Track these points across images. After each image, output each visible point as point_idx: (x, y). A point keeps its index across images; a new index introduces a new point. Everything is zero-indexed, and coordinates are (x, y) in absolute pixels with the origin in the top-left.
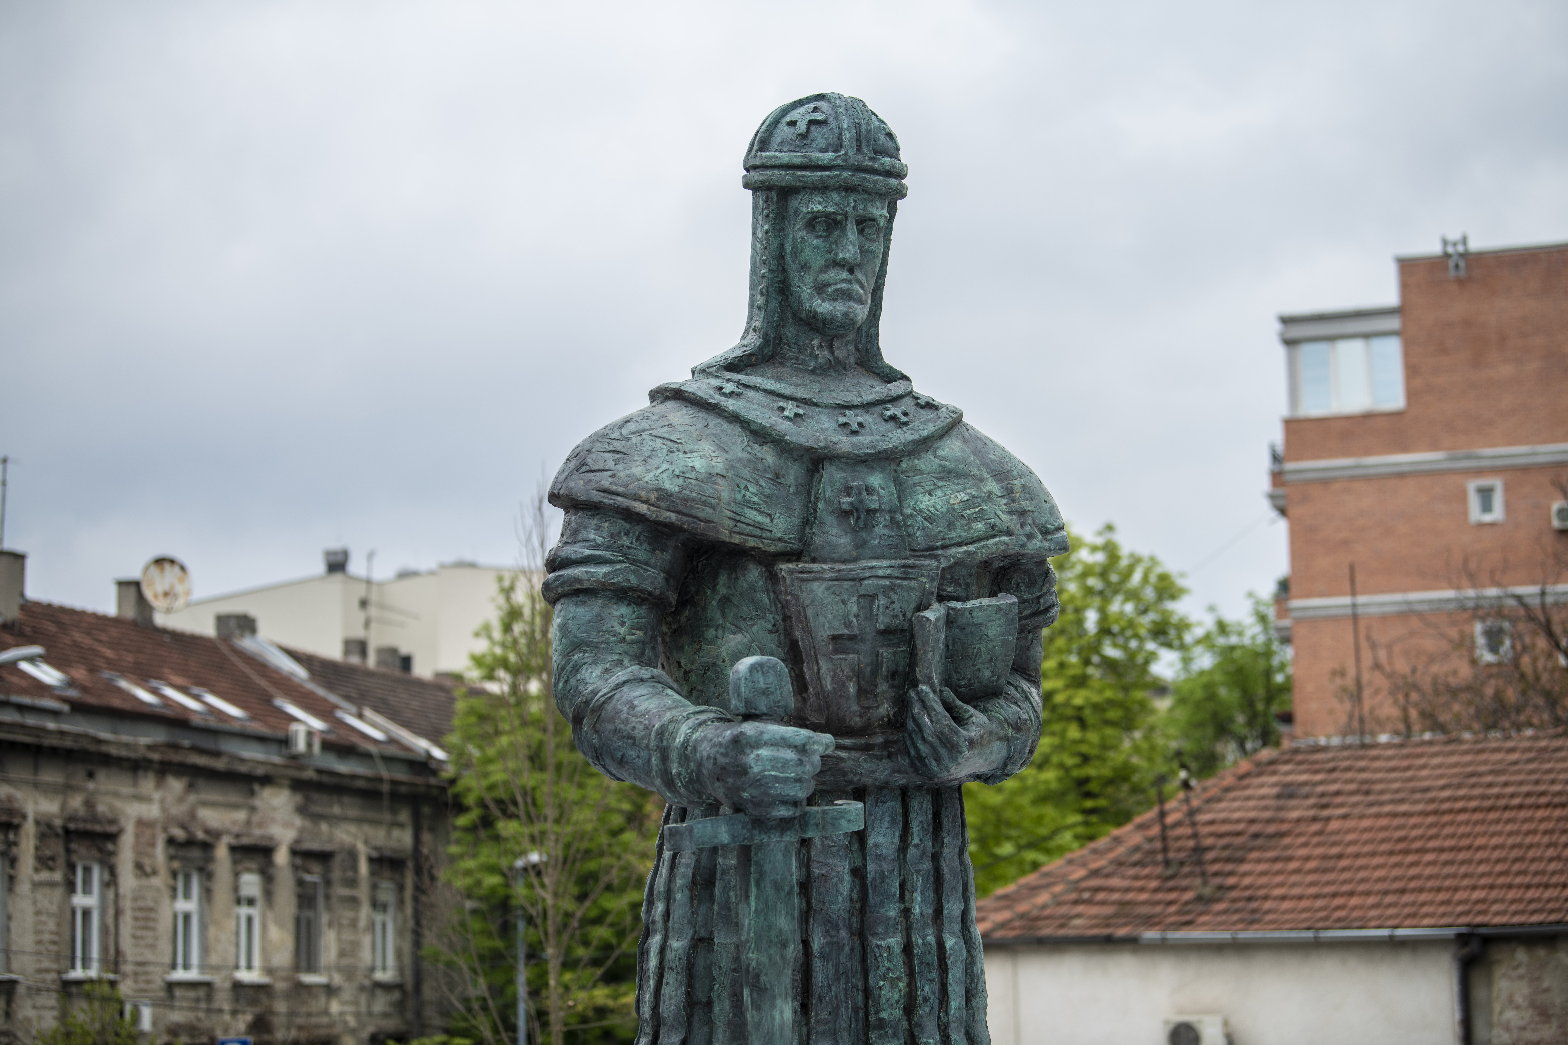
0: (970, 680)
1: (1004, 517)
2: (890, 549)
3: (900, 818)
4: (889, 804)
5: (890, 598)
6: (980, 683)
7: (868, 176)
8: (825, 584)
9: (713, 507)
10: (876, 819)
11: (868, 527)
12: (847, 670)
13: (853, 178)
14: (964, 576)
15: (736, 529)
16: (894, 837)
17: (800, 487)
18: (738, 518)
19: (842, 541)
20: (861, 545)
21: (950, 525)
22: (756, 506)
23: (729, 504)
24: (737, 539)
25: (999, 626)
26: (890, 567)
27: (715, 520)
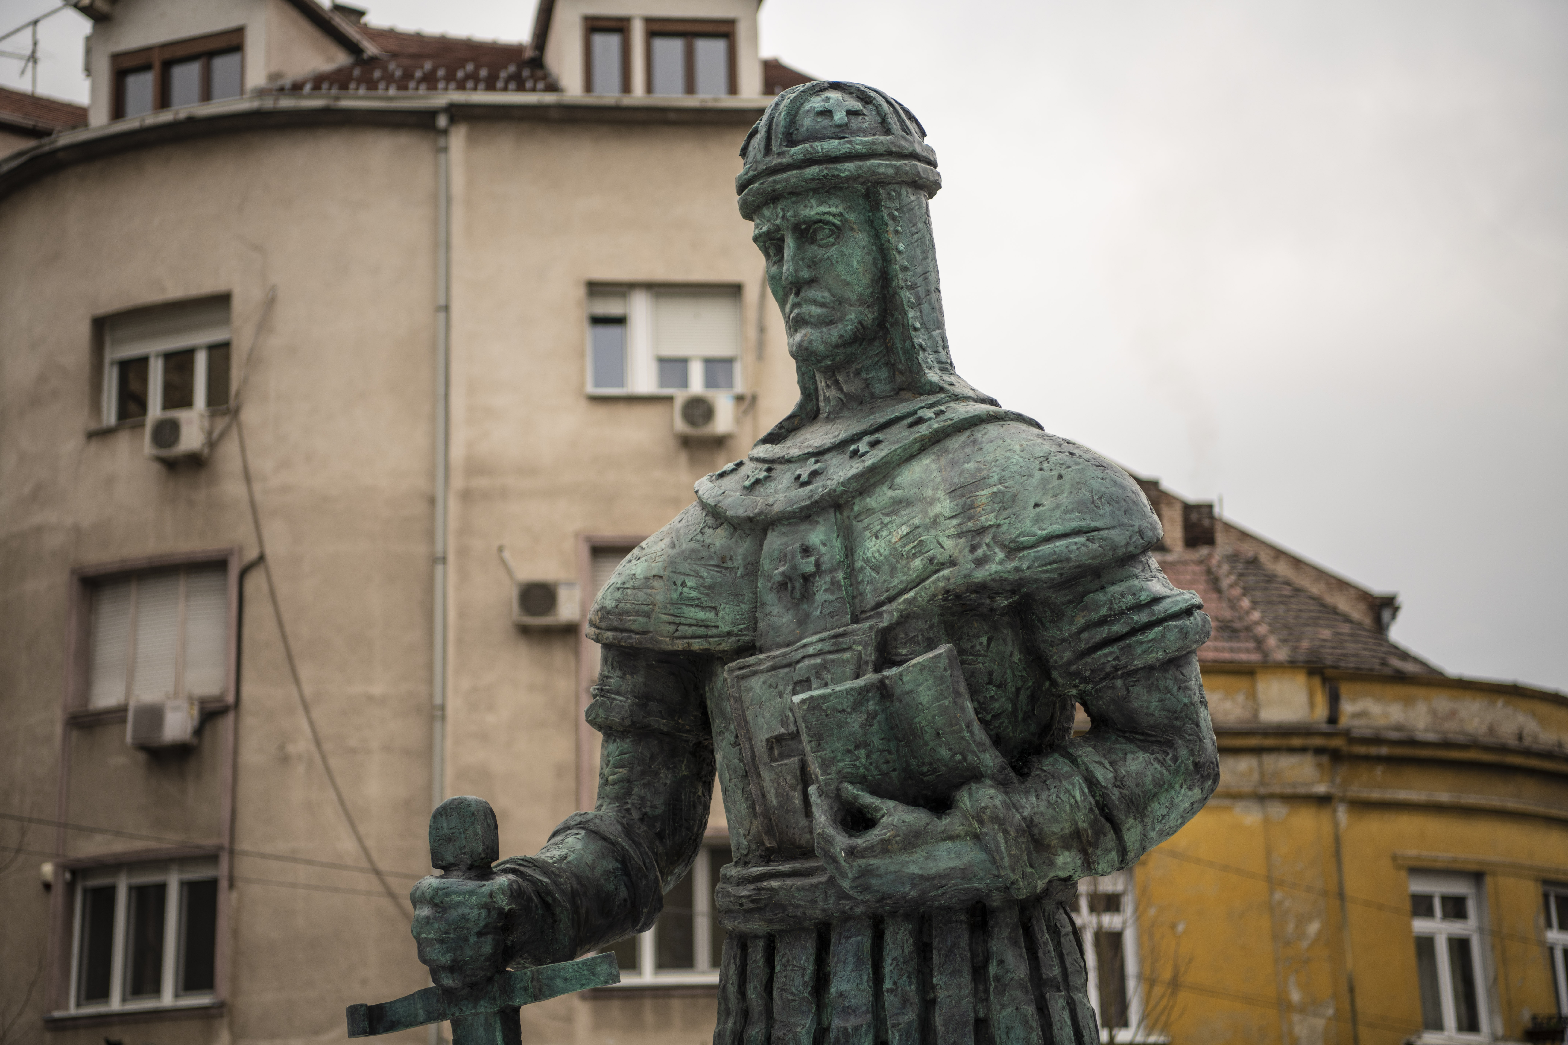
0: (931, 764)
1: (948, 544)
2: (832, 617)
3: (867, 955)
4: (853, 939)
5: (823, 679)
6: (946, 765)
7: (778, 177)
8: (763, 677)
9: (648, 615)
10: (839, 961)
11: (807, 595)
12: (789, 778)
13: (764, 186)
14: (921, 630)
15: (677, 634)
16: (861, 983)
17: (749, 567)
18: (677, 620)
19: (784, 620)
20: (803, 621)
21: (893, 570)
22: (696, 602)
23: (666, 608)
24: (679, 645)
25: (929, 689)
26: (821, 640)
27: (651, 629)
